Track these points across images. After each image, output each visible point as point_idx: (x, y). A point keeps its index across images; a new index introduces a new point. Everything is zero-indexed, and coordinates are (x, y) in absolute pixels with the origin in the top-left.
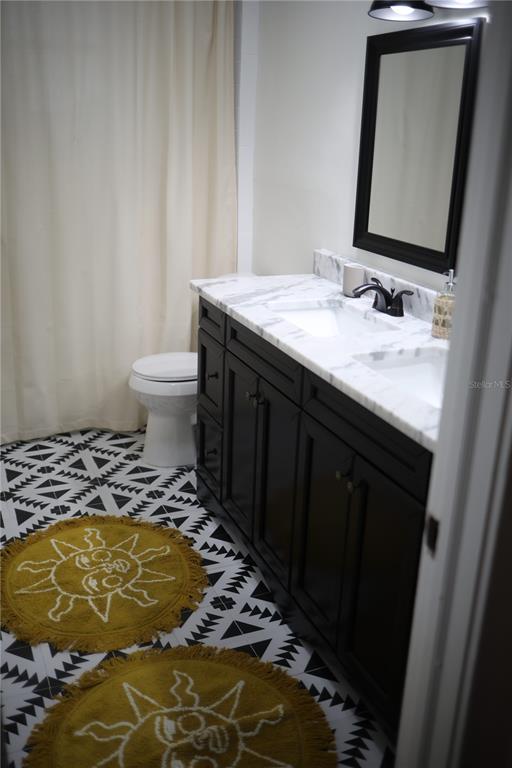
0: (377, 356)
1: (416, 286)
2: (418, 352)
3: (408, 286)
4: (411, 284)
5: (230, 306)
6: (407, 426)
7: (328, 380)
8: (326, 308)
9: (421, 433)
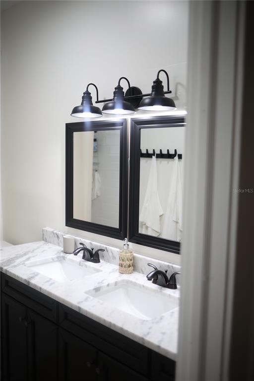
0: (97, 290)
1: (105, 246)
2: (116, 283)
3: (100, 246)
4: (102, 245)
5: (5, 268)
6: (133, 335)
7: (77, 310)
8: (57, 261)
9: (143, 339)
